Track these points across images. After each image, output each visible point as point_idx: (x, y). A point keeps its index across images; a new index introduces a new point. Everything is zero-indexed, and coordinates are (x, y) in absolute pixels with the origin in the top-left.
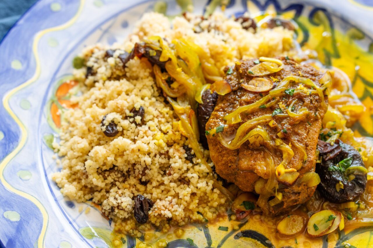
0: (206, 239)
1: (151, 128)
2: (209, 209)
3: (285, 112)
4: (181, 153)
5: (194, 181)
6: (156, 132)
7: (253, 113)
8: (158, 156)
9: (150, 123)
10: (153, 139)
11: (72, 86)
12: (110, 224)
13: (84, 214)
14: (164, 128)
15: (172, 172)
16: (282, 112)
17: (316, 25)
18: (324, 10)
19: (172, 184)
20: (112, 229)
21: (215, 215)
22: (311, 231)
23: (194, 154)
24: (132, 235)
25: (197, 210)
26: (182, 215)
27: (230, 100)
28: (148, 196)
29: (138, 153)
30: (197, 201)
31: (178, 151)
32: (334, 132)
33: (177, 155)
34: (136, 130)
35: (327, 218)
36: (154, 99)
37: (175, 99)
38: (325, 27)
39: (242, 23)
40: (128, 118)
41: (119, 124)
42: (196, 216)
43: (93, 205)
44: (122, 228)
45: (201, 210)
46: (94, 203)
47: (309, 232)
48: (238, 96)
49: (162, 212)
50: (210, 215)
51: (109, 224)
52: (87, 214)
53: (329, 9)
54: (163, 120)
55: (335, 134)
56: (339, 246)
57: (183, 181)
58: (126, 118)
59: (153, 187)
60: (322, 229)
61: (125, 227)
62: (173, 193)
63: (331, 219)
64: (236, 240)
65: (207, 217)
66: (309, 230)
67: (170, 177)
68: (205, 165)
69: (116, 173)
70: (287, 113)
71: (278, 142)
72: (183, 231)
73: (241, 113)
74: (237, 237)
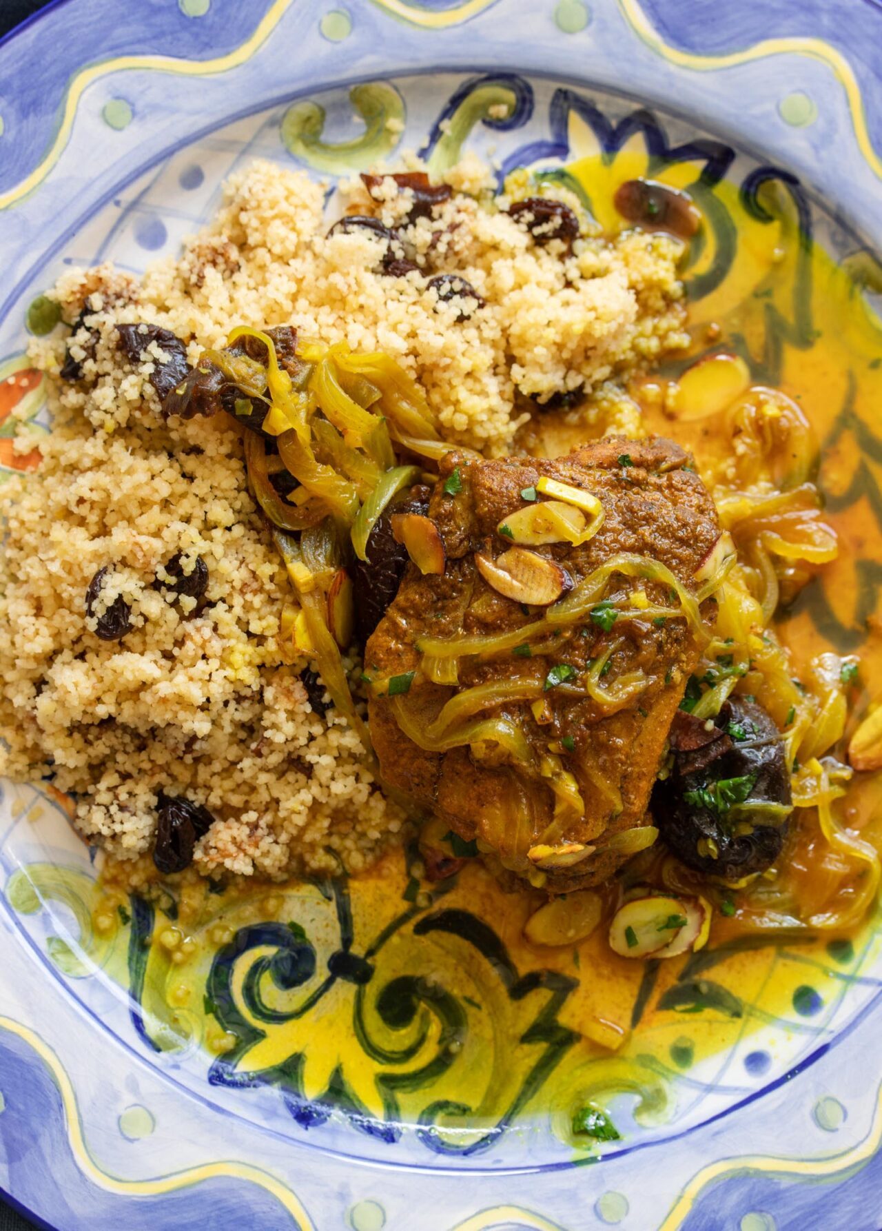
0: (338, 926)
1: (222, 630)
2: (355, 842)
3: (579, 683)
4: (296, 702)
5: (323, 774)
6: (232, 642)
7: (495, 663)
8: (232, 705)
9: (219, 611)
10: (222, 667)
11: (23, 391)
12: (93, 857)
13: (24, 819)
14: (255, 627)
15: (265, 751)
16: (572, 679)
17: (762, 215)
18: (791, 180)
19: (264, 778)
20: (96, 875)
21: (370, 858)
22: (618, 943)
23: (332, 702)
24: (146, 897)
25: (325, 842)
26: (280, 861)
27: (438, 586)
28: (197, 798)
29: (177, 708)
30: (326, 823)
31: (288, 693)
32: (725, 671)
33: (283, 705)
34: (179, 632)
35: (663, 918)
36: (238, 531)
37: (295, 537)
38: (785, 231)
39: (531, 226)
40: (163, 589)
41: (134, 605)
42: (320, 860)
43: (52, 796)
44: (122, 877)
45: (335, 842)
46: (57, 790)
47: (612, 944)
48: (464, 575)
49: (228, 863)
50: (356, 860)
51: (88, 857)
52: (32, 821)
53: (805, 181)
54: (257, 601)
55: (725, 677)
56: (686, 982)
57: (297, 765)
58: (156, 585)
59: (214, 774)
60: (647, 941)
61: (128, 876)
62: (264, 796)
63: (674, 924)
64: (416, 937)
65: (349, 863)
66: (614, 939)
67: (259, 761)
68: (356, 735)
69: (119, 733)
70: (585, 685)
71: (550, 766)
72: (281, 899)
73: (461, 657)
74: (421, 929)
